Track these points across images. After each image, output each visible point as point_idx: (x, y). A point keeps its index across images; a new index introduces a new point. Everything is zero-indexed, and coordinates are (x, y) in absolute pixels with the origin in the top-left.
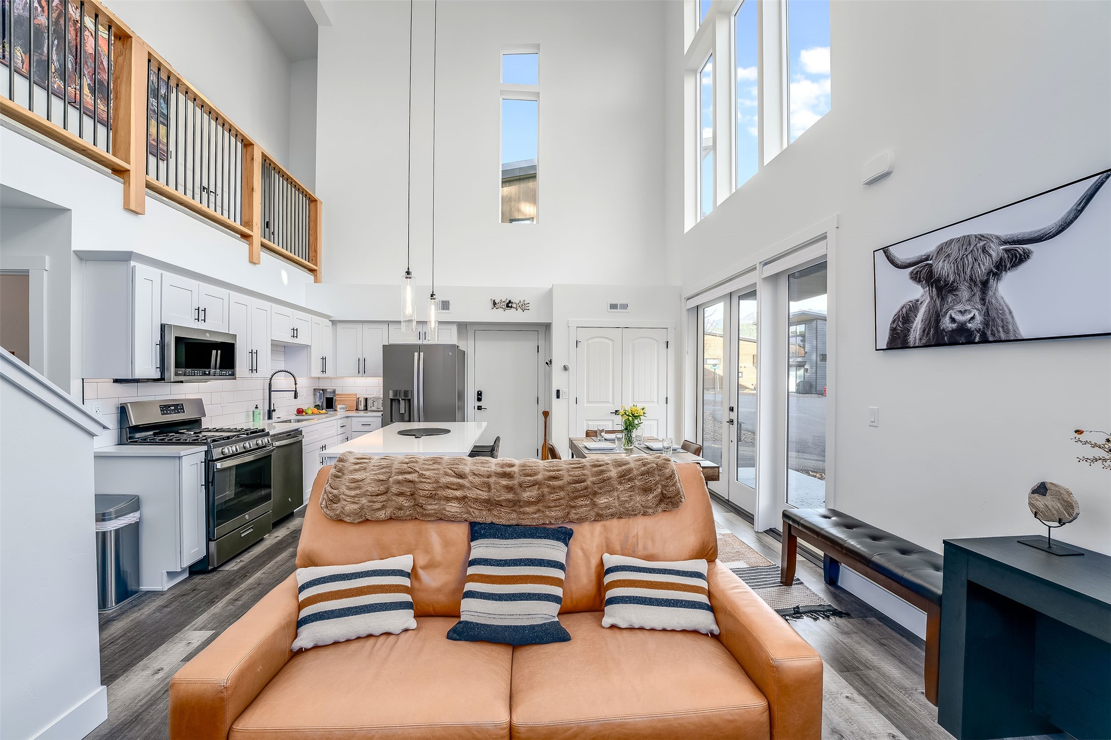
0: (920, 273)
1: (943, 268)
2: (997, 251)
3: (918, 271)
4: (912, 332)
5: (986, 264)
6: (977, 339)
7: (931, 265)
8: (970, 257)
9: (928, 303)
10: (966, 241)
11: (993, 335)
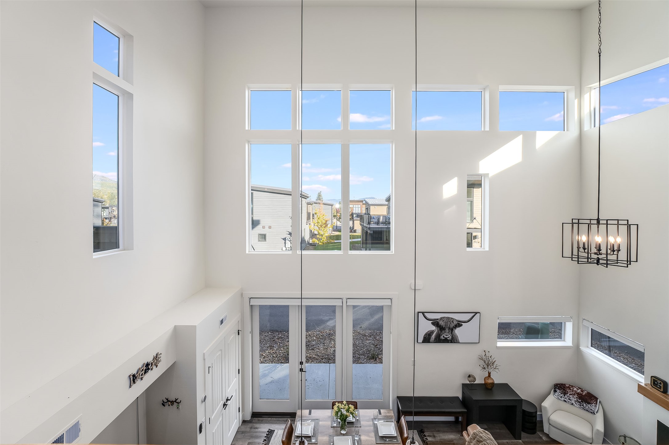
0: (435, 323)
1: (442, 323)
2: (455, 323)
4: (431, 338)
5: (452, 325)
6: (450, 342)
7: (438, 322)
8: (449, 322)
9: (437, 332)
10: (448, 318)
11: (454, 341)
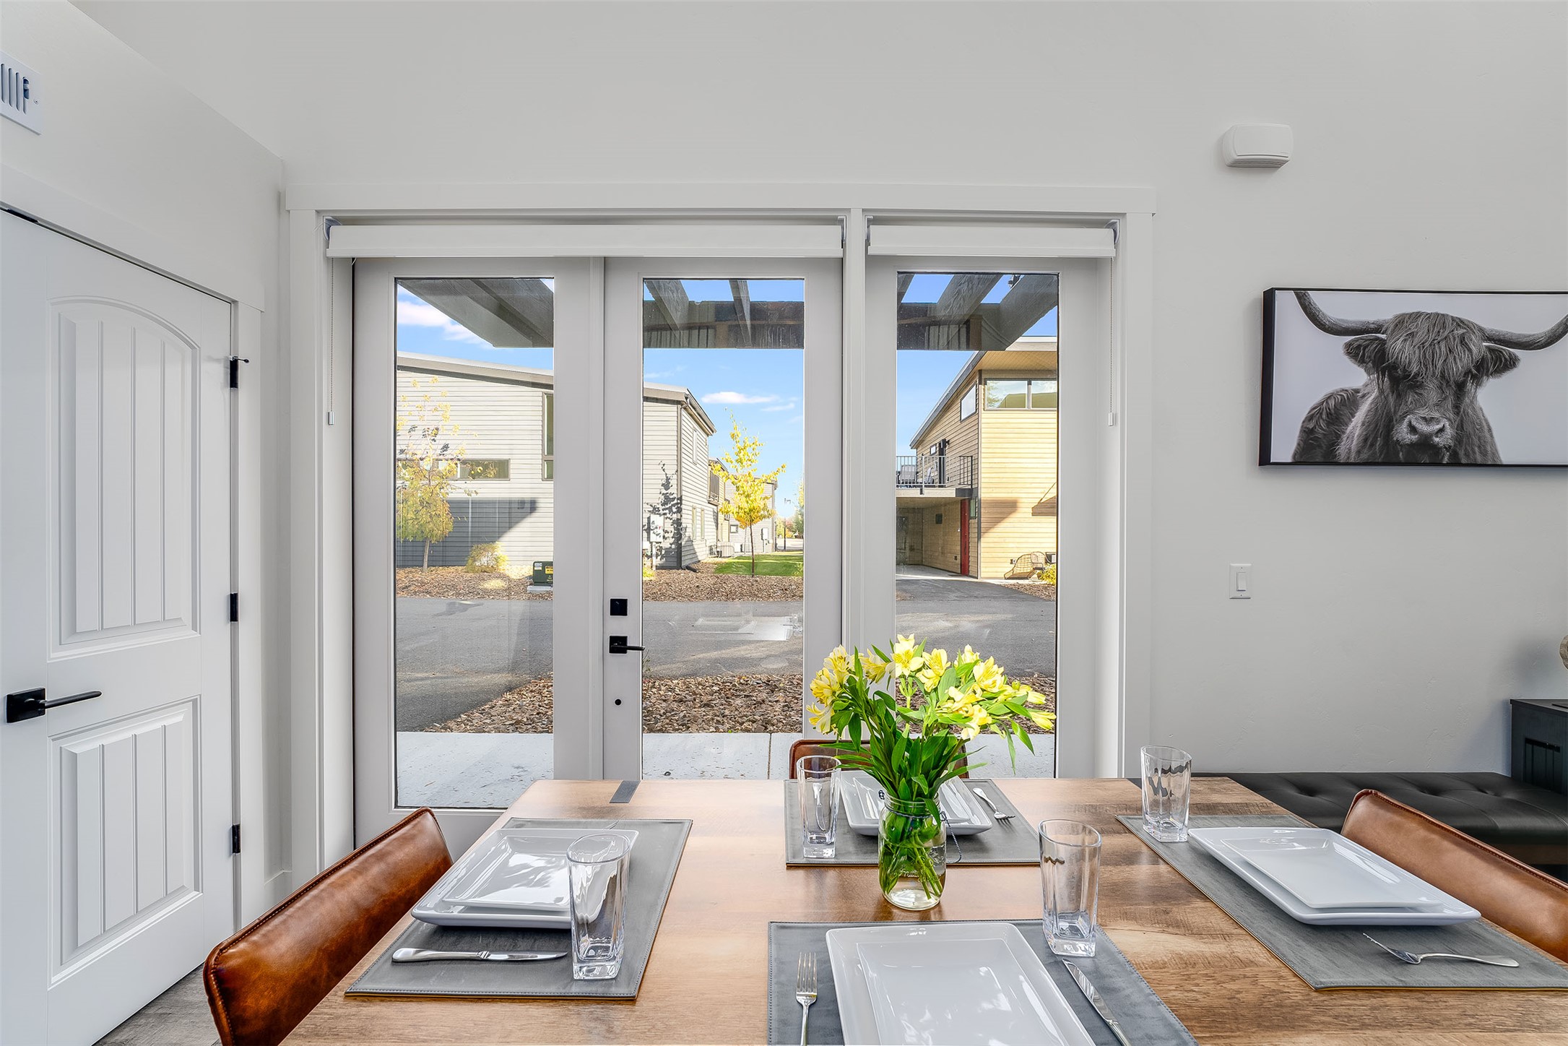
0: (1364, 350)
1: (1401, 349)
2: (1479, 347)
3: (1359, 346)
4: (1345, 439)
5: (1461, 363)
6: (1446, 460)
7: (1383, 342)
8: (1443, 345)
9: (1375, 399)
10: (1439, 321)
